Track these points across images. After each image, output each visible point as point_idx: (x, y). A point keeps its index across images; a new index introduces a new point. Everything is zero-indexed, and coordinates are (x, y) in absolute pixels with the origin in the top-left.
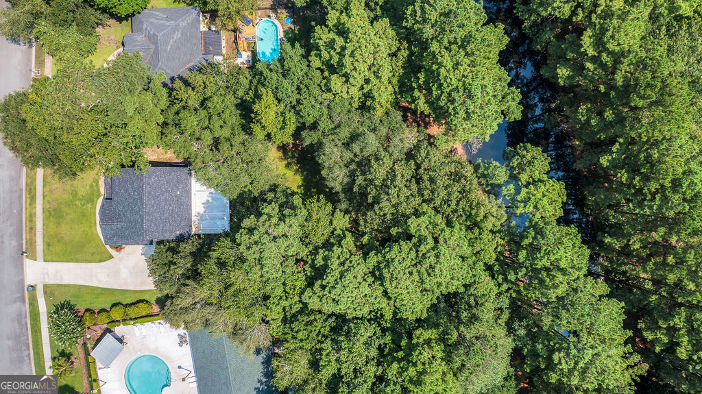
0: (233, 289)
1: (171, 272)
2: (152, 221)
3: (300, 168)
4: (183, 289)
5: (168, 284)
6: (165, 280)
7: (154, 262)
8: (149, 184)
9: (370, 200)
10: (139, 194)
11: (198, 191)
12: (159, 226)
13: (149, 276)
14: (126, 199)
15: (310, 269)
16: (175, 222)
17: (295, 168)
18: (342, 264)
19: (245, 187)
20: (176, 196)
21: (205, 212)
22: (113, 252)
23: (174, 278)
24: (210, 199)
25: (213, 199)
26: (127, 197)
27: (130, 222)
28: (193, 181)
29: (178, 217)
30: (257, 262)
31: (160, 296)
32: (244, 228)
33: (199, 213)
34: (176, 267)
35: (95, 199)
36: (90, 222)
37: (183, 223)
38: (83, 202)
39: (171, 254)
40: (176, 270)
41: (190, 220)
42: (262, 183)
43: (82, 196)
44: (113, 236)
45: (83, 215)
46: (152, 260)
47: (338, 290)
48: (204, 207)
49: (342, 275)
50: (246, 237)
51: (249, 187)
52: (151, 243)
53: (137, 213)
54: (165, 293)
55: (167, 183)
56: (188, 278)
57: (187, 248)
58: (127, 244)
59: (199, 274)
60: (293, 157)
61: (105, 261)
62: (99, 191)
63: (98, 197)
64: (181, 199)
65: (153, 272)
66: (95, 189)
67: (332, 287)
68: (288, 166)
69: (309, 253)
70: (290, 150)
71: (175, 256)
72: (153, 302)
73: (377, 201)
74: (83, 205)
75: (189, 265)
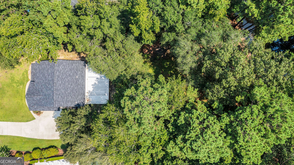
0: (115, 141)
1: (71, 128)
2: (59, 94)
3: (152, 64)
4: (79, 140)
5: (69, 137)
6: (67, 134)
7: (60, 121)
8: (58, 70)
9: (217, 76)
10: (51, 77)
11: (89, 77)
12: (64, 98)
13: (56, 131)
14: (43, 80)
15: (172, 127)
16: (75, 96)
17: (149, 64)
18: (201, 123)
19: (122, 72)
20: (76, 79)
21: (93, 90)
22: (35, 115)
23: (73, 132)
24: (97, 82)
25: (99, 82)
26: (44, 79)
27: (45, 95)
28: (87, 70)
29: (77, 92)
30: (136, 121)
31: (64, 143)
32: (127, 96)
33: (89, 91)
34: (74, 125)
35: (25, 83)
36: (22, 97)
37: (80, 97)
38: (17, 85)
39: (71, 116)
40: (75, 127)
41: (84, 94)
42: (132, 70)
43: (18, 81)
44: (35, 104)
45: (18, 92)
46: (59, 120)
47: (199, 143)
48: (93, 87)
49: (202, 131)
50: (128, 102)
51: (124, 72)
52: (59, 110)
53: (50, 89)
54: (67, 142)
55: (70, 70)
56: (82, 132)
57: (83, 112)
58: (43, 110)
59: (91, 130)
60: (148, 58)
61: (30, 121)
62: (28, 77)
63: (27, 81)
64: (78, 81)
65: (59, 128)
66: (26, 76)
67: (193, 141)
68: (145, 62)
69: (172, 115)
70: (146, 54)
71: (74, 118)
72: (59, 147)
73: (224, 76)
74: (18, 86)
75: (83, 124)
